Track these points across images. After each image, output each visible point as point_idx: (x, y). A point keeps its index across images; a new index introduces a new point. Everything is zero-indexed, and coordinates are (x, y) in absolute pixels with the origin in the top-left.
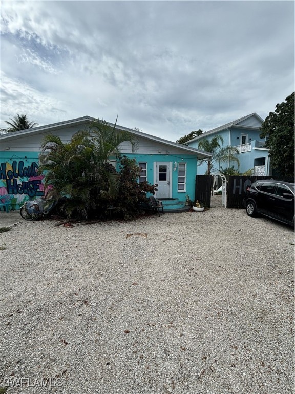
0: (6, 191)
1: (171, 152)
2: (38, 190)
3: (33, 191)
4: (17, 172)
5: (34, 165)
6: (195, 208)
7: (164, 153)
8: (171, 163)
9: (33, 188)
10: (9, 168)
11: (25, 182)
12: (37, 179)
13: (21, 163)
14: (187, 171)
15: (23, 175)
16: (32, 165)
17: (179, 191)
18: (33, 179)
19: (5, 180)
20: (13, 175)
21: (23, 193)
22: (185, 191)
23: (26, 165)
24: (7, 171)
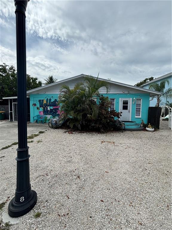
0: (43, 113)
1: (131, 92)
2: (57, 113)
3: (55, 114)
4: (48, 104)
5: (56, 100)
6: (147, 128)
7: (126, 92)
8: (131, 99)
9: (55, 112)
10: (45, 102)
11: (51, 109)
12: (57, 107)
13: (50, 100)
14: (142, 104)
15: (50, 106)
16: (55, 101)
17: (136, 117)
18: (55, 107)
19: (43, 108)
20: (46, 105)
21: (50, 114)
22: (140, 117)
23: (52, 101)
24: (44, 104)
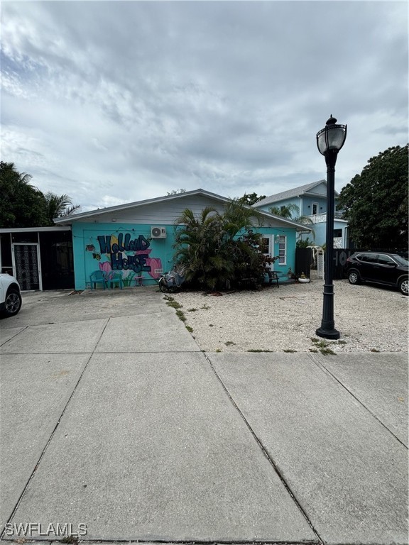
0: (110, 266)
1: (273, 225)
2: (145, 265)
3: (139, 266)
4: (123, 246)
6: (300, 280)
7: (266, 225)
8: (273, 236)
9: (139, 263)
10: (114, 241)
11: (131, 257)
12: (144, 252)
13: (128, 236)
14: (287, 244)
15: (128, 249)
16: (139, 238)
17: (280, 264)
18: (139, 253)
19: (109, 255)
20: (118, 248)
21: (128, 268)
22: (285, 263)
23: (133, 239)
24: (111, 245)
